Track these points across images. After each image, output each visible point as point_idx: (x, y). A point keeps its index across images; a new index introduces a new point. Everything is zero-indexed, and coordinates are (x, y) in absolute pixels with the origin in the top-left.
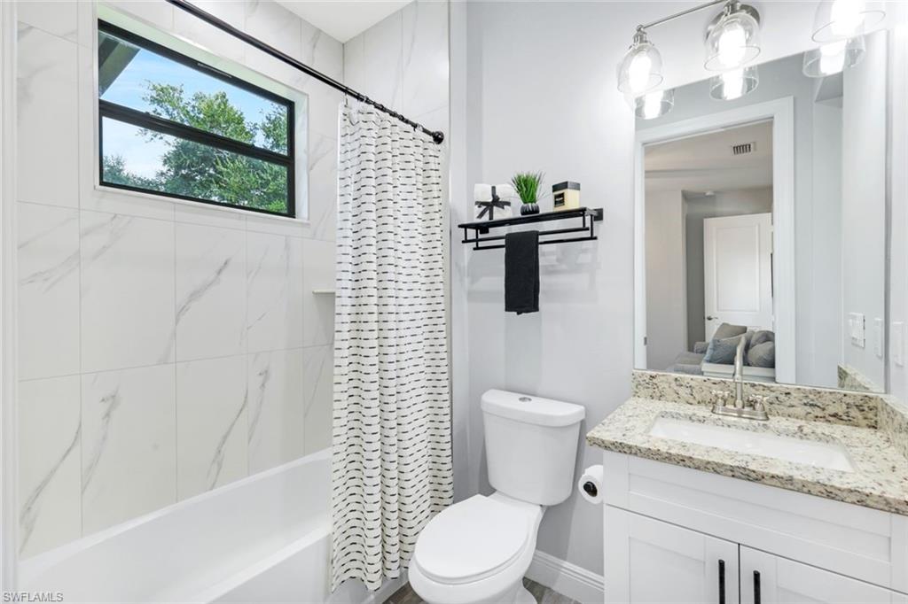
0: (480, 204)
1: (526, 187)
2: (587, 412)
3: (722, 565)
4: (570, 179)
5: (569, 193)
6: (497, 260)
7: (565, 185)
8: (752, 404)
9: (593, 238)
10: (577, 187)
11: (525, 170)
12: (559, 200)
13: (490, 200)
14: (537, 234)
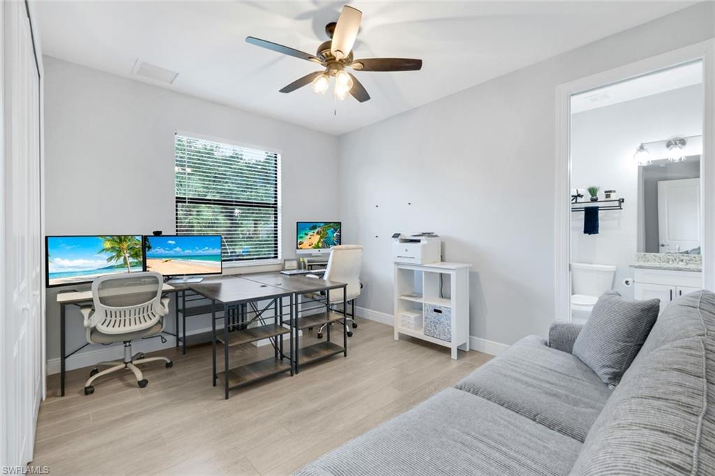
0: (573, 196)
1: (593, 191)
2: (617, 268)
3: (671, 291)
4: (612, 189)
5: (612, 194)
6: (582, 215)
7: (611, 192)
8: (682, 261)
9: (621, 209)
10: (614, 192)
11: (592, 185)
12: (608, 196)
13: (576, 194)
14: (598, 207)
